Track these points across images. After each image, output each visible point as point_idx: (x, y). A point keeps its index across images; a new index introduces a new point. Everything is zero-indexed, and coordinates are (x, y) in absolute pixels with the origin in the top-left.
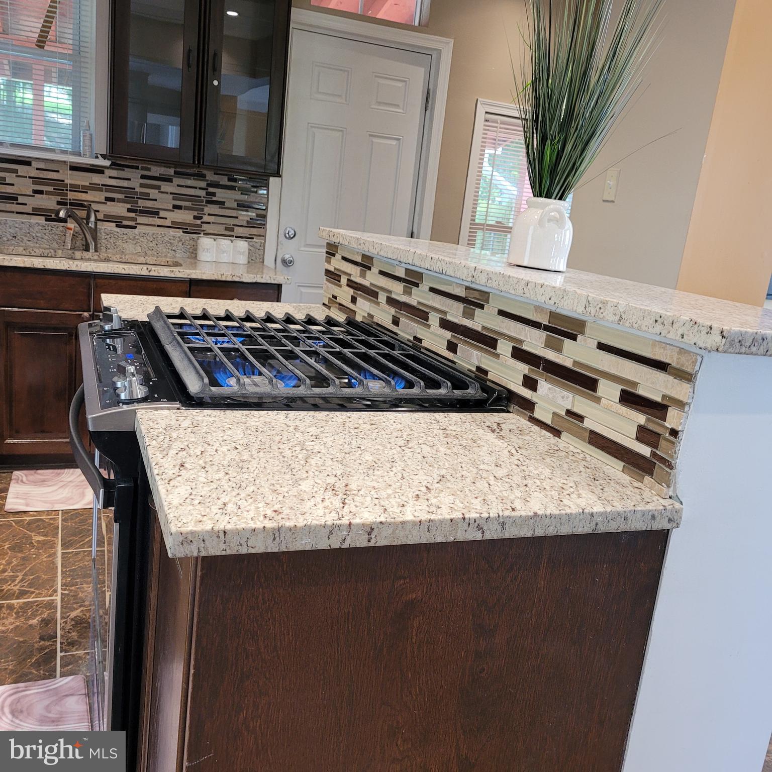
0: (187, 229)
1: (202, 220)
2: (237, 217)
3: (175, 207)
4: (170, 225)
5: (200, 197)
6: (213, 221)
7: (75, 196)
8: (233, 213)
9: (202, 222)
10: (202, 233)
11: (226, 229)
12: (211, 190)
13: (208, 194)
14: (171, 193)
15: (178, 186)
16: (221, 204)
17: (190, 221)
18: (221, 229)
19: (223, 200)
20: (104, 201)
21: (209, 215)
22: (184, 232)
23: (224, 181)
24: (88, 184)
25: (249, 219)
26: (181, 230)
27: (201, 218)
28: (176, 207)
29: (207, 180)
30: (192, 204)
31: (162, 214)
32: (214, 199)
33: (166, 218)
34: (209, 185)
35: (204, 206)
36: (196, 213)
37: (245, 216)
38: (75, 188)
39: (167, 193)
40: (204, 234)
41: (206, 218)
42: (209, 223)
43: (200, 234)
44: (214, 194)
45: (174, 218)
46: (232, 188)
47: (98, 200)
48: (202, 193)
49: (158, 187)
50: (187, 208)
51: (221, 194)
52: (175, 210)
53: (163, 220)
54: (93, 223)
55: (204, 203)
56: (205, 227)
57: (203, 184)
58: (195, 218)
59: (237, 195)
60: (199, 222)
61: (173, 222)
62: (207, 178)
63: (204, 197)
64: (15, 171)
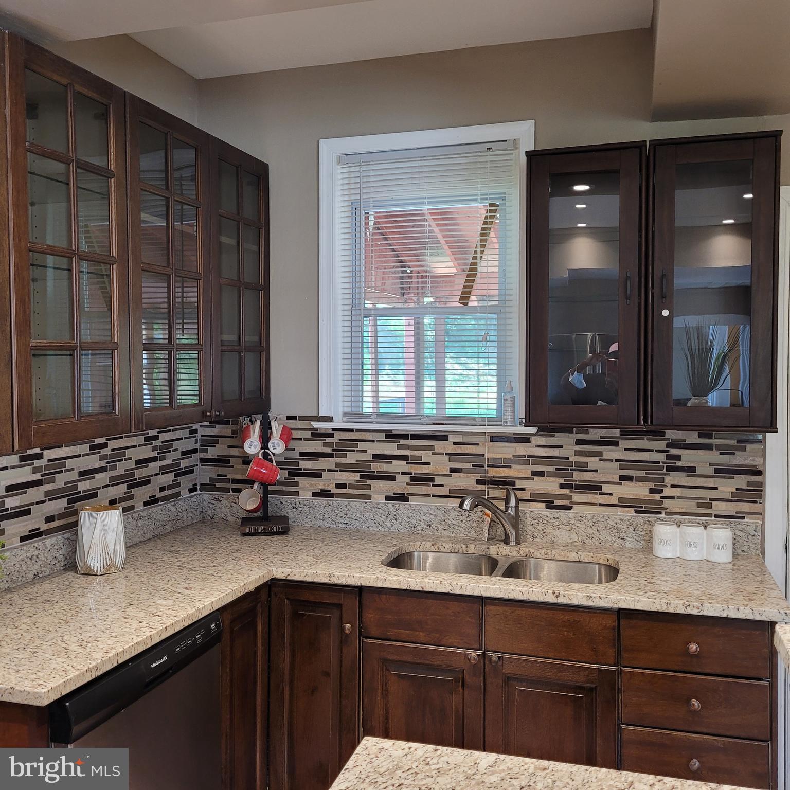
0: (642, 507)
1: (662, 495)
2: (716, 488)
4: (617, 503)
5: (658, 462)
6: (680, 495)
7: (496, 472)
8: (710, 482)
9: (662, 498)
10: (664, 512)
11: (699, 505)
12: (673, 452)
13: (669, 457)
14: (617, 461)
15: (626, 450)
16: (690, 470)
17: (645, 496)
18: (691, 506)
19: (692, 465)
20: (530, 476)
21: (672, 486)
22: (636, 512)
23: (692, 437)
24: (511, 457)
25: (734, 490)
26: (633, 510)
27: (661, 491)
28: (623, 478)
29: (668, 440)
30: (646, 473)
31: (606, 488)
32: (679, 464)
33: (611, 494)
34: (669, 446)
35: (665, 474)
36: (652, 485)
37: (727, 487)
38: (495, 463)
39: (612, 460)
40: (667, 514)
41: (668, 492)
42: (673, 498)
43: (660, 513)
44: (678, 458)
45: (623, 494)
46: (708, 447)
47: (523, 476)
48: (661, 457)
49: (598, 454)
50: (640, 479)
51: (688, 457)
52: (623, 482)
53: (606, 496)
54: (514, 509)
55: (664, 471)
56: (667, 503)
57: (662, 445)
58: (652, 491)
59: (715, 457)
60: (657, 497)
61: (620, 499)
62: (667, 436)
63: (663, 463)
64: (431, 448)
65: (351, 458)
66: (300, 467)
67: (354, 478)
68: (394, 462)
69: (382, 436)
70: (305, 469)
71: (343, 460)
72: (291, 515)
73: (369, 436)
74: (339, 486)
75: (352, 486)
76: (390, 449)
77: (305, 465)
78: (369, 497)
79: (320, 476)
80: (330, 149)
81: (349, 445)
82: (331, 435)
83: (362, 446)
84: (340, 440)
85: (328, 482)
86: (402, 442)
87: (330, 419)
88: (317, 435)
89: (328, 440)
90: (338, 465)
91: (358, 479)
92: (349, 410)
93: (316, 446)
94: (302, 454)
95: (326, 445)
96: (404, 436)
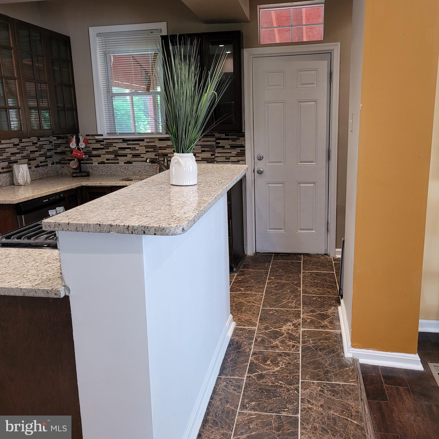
0: (209, 161)
1: (215, 156)
2: (231, 153)
3: (202, 151)
4: (201, 160)
5: (213, 145)
6: (220, 156)
7: (161, 151)
8: (229, 151)
9: (215, 157)
10: (215, 162)
11: (226, 159)
12: (218, 141)
13: (217, 143)
14: (200, 145)
15: (203, 141)
16: (223, 147)
17: (210, 157)
18: (224, 159)
19: (224, 145)
21: (218, 153)
22: (207, 162)
23: (223, 136)
24: (166, 146)
25: (236, 153)
26: (206, 162)
27: (214, 155)
29: (216, 137)
30: (210, 149)
31: (197, 155)
32: (220, 145)
33: (199, 157)
34: (217, 139)
35: (215, 149)
36: (212, 153)
37: (234, 152)
38: (161, 148)
40: (216, 162)
41: (216, 155)
42: (218, 157)
43: (214, 162)
44: (219, 143)
45: (202, 156)
46: (228, 139)
47: (170, 152)
48: (214, 143)
50: (208, 151)
51: (222, 143)
52: (203, 152)
53: (197, 158)
54: (166, 163)
55: (215, 148)
56: (216, 159)
57: (214, 139)
58: (212, 155)
59: (230, 142)
60: (213, 157)
61: (202, 158)
62: (215, 136)
63: (215, 145)
64: (139, 144)
65: (111, 149)
66: (93, 154)
67: (113, 156)
68: (126, 150)
69: (121, 141)
70: (94, 154)
71: (108, 150)
72: (90, 171)
73: (116, 141)
74: (107, 160)
75: (112, 160)
76: (124, 145)
77: (94, 153)
78: (118, 163)
79: (100, 156)
80: (93, 31)
81: (109, 145)
82: (103, 141)
83: (114, 145)
84: (106, 143)
85: (103, 158)
86: (128, 142)
87: (102, 135)
88: (98, 141)
89: (102, 143)
90: (106, 152)
91: (114, 157)
92: (109, 132)
93: (98, 146)
94: (93, 149)
95: (101, 145)
96: (129, 140)
